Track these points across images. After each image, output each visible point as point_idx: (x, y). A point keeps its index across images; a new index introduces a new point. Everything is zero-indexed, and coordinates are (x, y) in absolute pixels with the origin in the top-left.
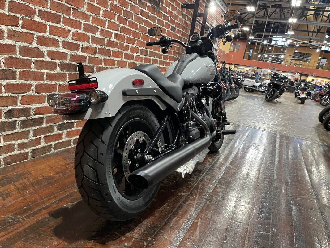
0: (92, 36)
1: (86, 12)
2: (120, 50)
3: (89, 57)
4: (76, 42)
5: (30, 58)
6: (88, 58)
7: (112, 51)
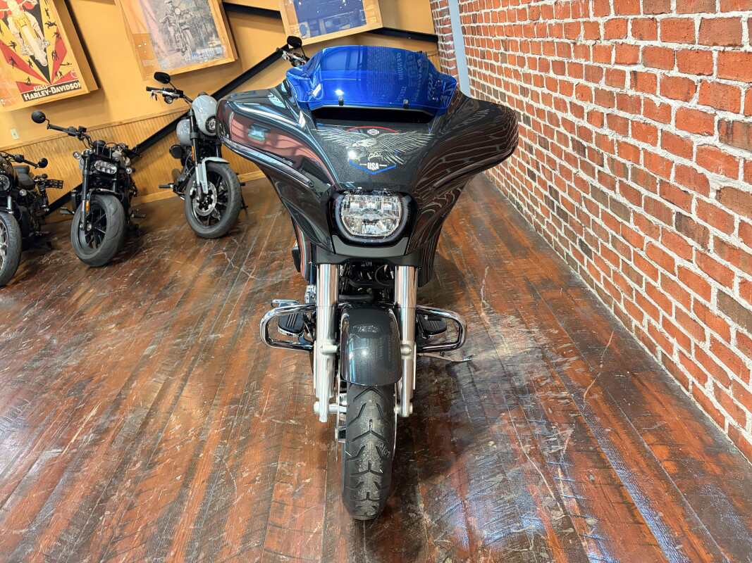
0: (597, 89)
1: (584, 42)
2: (649, 121)
3: (596, 132)
4: (579, 103)
5: (553, 127)
6: (594, 136)
7: (630, 123)
